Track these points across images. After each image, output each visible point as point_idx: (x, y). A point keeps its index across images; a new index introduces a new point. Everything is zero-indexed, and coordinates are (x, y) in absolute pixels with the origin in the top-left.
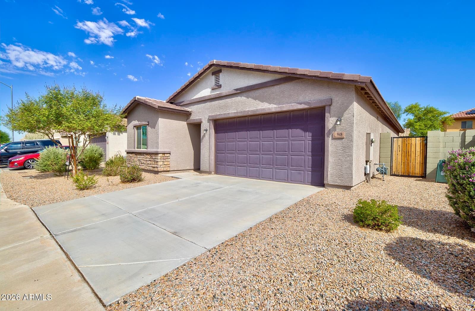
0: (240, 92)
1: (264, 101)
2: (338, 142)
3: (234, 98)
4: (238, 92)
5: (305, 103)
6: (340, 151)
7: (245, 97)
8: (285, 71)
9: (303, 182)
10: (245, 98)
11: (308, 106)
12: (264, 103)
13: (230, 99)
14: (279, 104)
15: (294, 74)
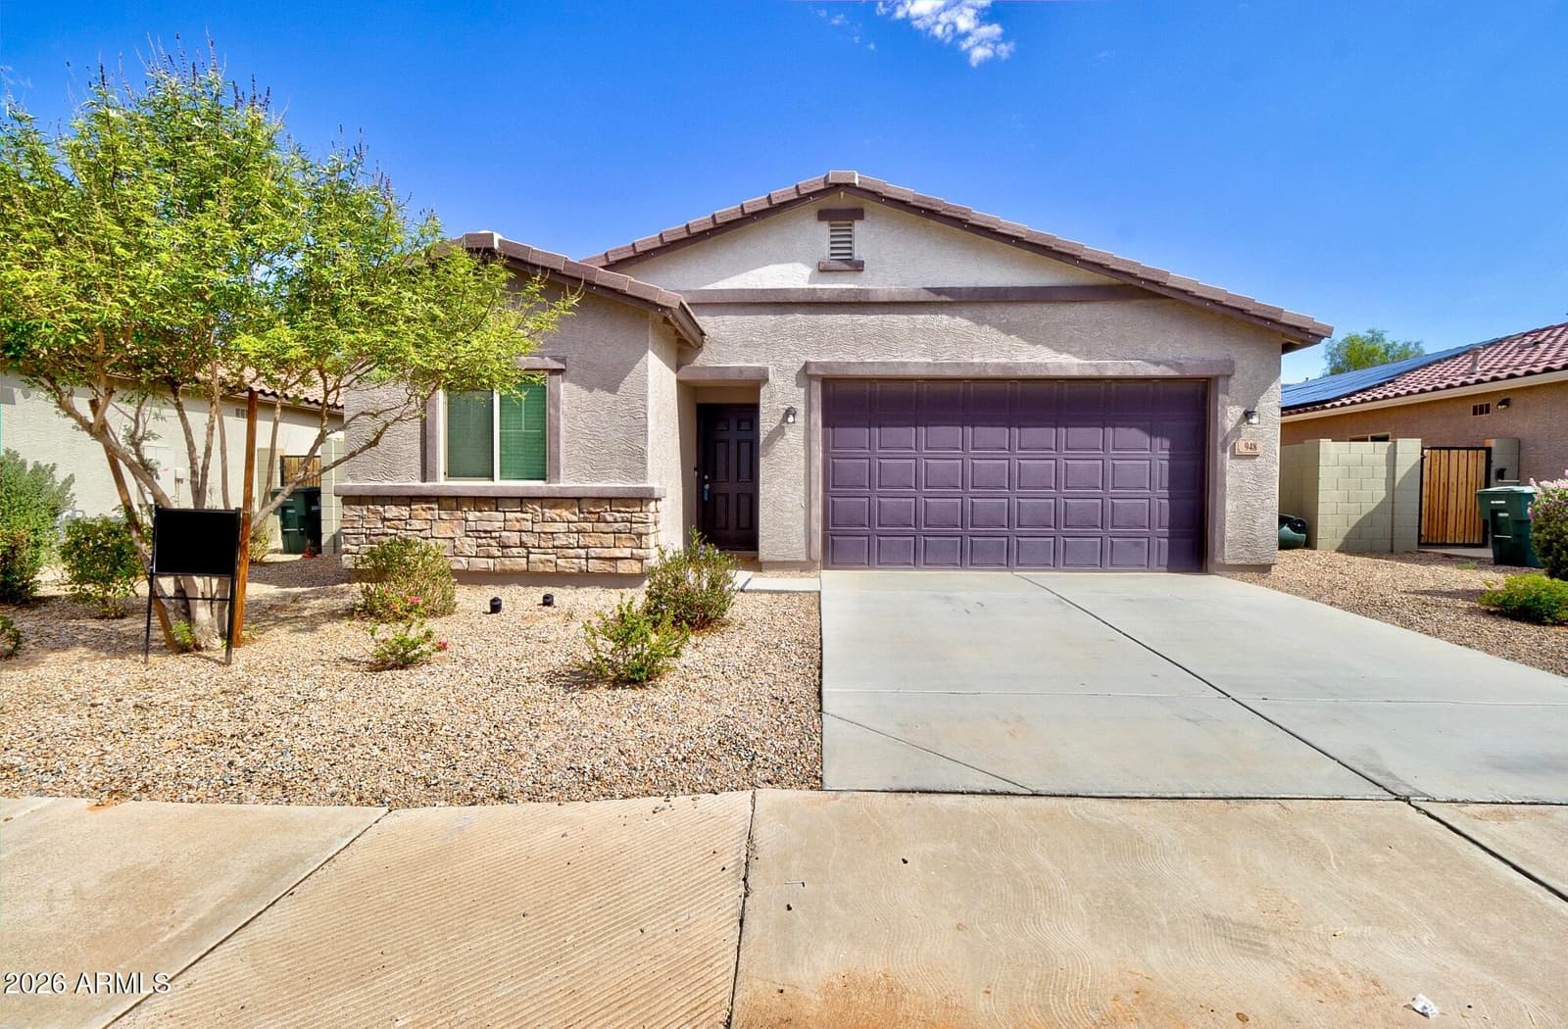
0: (949, 299)
1: (1039, 343)
2: (1246, 464)
3: (922, 317)
4: (944, 298)
5: (1167, 363)
6: (1250, 486)
7: (969, 319)
8: (1131, 271)
9: (1148, 567)
10: (966, 323)
11: (1177, 371)
12: (1039, 346)
13: (906, 317)
14: (1089, 355)
15: (1157, 283)
